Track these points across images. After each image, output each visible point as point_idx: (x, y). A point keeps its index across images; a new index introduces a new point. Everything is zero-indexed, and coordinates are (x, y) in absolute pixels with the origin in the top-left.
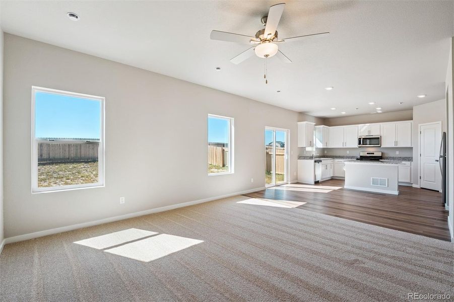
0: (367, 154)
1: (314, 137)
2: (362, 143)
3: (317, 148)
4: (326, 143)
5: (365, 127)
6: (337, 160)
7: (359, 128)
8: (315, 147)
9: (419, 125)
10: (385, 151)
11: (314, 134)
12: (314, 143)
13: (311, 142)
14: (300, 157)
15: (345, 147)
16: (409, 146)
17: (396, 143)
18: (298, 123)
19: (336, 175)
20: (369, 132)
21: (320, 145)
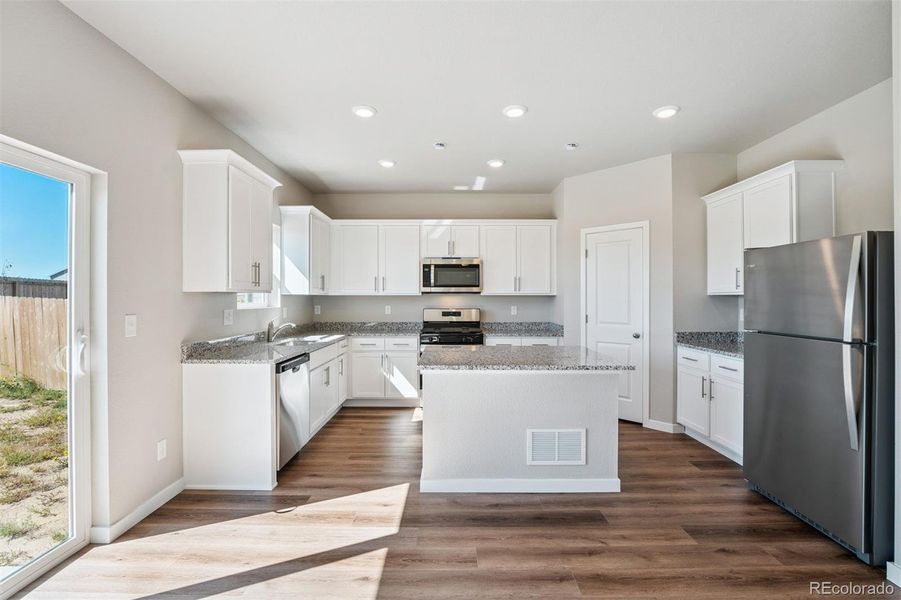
0: (445, 314)
1: (276, 250)
2: (432, 281)
3: (286, 298)
4: (323, 277)
5: (441, 230)
6: (358, 341)
7: (424, 233)
8: (277, 294)
9: (583, 231)
10: (487, 307)
11: (276, 236)
12: (276, 273)
13: (257, 266)
14: (198, 351)
15: (381, 293)
16: (545, 291)
17: (518, 282)
18: (185, 155)
19: (357, 394)
20: (452, 245)
21: (299, 285)
